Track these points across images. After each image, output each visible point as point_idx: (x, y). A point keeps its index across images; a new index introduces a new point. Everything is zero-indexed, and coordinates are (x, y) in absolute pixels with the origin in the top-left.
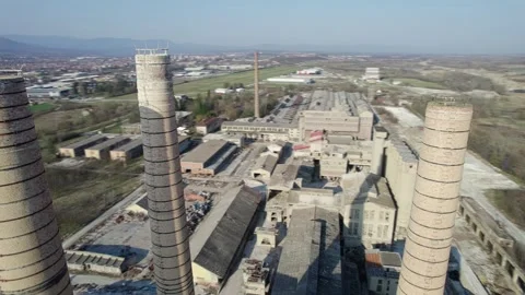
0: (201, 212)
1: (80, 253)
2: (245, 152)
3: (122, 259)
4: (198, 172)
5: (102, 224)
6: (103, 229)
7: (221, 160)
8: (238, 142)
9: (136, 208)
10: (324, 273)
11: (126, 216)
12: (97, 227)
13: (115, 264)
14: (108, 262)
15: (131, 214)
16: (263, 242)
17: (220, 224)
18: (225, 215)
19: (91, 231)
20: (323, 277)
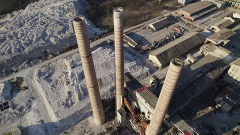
0: (174, 37)
1: (126, 36)
2: (220, 13)
3: (137, 44)
4: (187, 17)
5: (139, 28)
6: (138, 30)
7: (201, 14)
8: (219, 6)
9: (152, 26)
10: (195, 84)
11: (147, 28)
12: (136, 28)
13: (134, 45)
14: (132, 43)
15: (149, 27)
16: (189, 61)
17: (175, 46)
18: (180, 43)
19: (134, 29)
20: (192, 85)
